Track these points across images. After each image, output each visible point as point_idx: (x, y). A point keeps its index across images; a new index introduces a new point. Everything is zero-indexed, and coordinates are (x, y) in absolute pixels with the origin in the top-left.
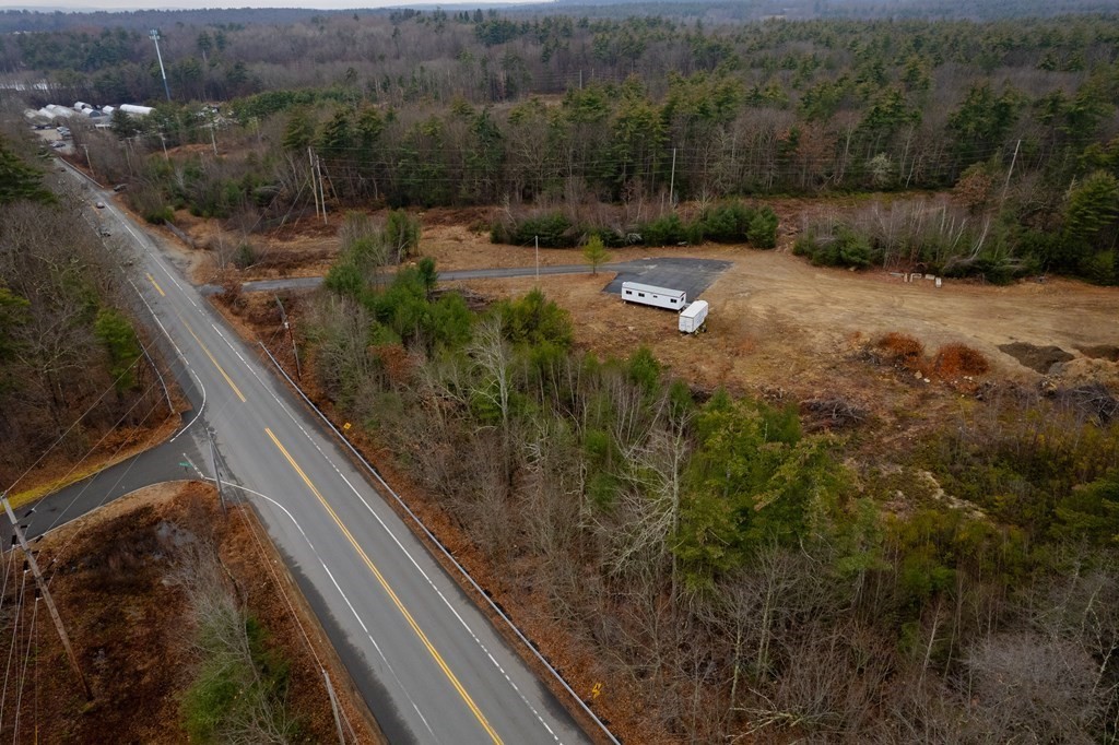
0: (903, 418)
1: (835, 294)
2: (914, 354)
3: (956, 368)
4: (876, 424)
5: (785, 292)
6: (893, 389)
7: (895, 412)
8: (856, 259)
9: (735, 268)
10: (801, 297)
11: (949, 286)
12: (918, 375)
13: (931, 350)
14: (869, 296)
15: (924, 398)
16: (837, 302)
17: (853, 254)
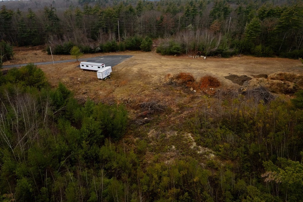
0: (182, 108)
1: (167, 63)
2: (190, 81)
3: (207, 85)
4: (169, 111)
5: (148, 64)
6: (180, 96)
7: (178, 105)
8: (175, 51)
9: (133, 57)
10: (153, 65)
11: (209, 59)
12: (192, 89)
13: (198, 79)
14: (179, 63)
15: (193, 98)
16: (167, 66)
17: (174, 49)
